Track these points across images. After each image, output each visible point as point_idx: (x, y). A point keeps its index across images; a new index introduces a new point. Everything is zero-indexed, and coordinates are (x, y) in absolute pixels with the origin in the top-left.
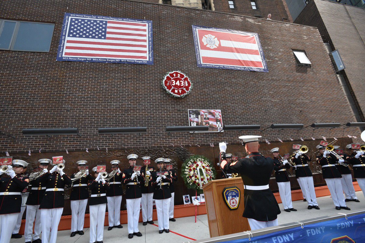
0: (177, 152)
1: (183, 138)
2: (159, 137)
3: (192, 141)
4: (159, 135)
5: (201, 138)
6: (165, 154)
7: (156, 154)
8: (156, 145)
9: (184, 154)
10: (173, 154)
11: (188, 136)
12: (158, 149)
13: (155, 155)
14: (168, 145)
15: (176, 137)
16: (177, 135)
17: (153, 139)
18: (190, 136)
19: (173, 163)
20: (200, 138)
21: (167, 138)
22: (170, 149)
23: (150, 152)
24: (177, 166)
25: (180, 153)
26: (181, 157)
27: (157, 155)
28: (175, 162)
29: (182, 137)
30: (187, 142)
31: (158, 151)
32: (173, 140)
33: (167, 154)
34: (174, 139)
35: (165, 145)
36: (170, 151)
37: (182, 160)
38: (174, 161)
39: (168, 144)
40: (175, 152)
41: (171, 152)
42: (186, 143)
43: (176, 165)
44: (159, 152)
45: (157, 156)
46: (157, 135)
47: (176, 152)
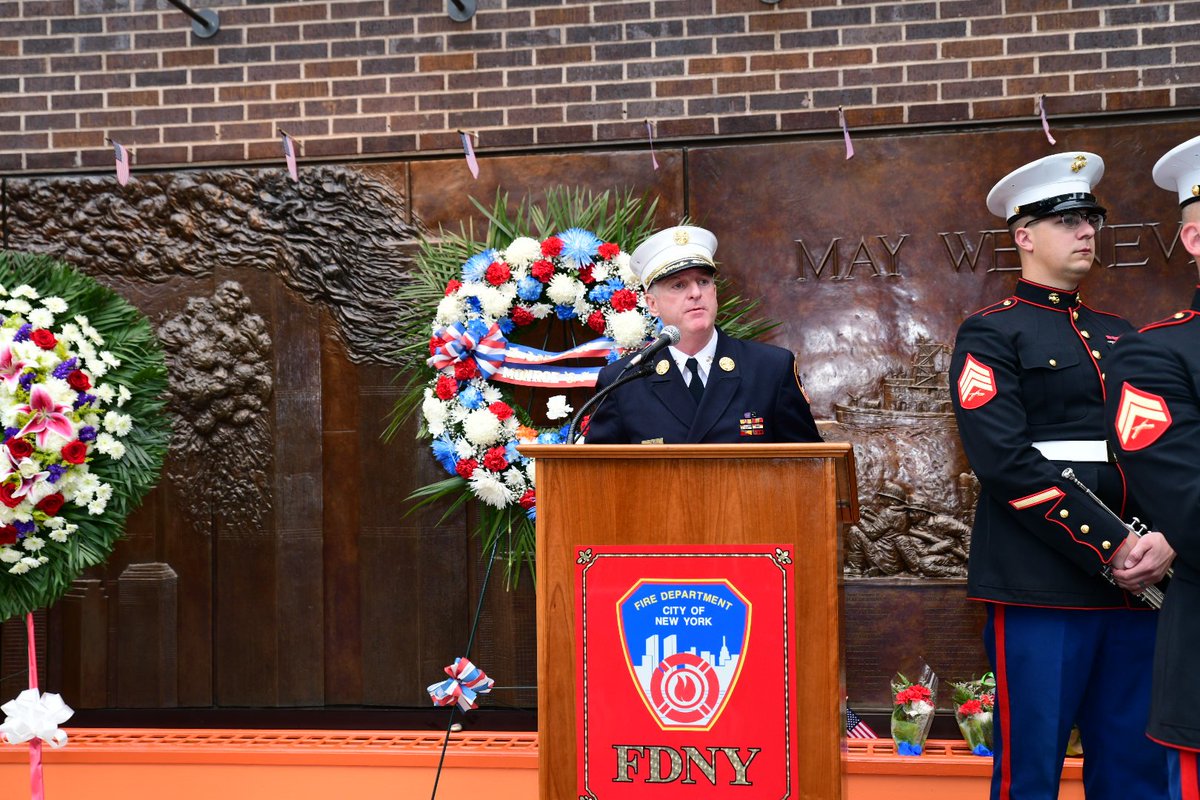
0: (276, 219)
1: (351, 68)
2: (113, 62)
3: (440, 102)
4: (105, 44)
5: (543, 57)
6: (161, 235)
7: (81, 228)
8: (74, 140)
9: (350, 235)
10: (244, 232)
11: (404, 45)
12: (95, 180)
13: (71, 243)
14: (190, 145)
15: (282, 53)
16: (293, 32)
17: (53, 83)
18: (430, 44)
19: (233, 321)
20: (535, 66)
21: (189, 69)
22: (214, 181)
23: (22, 215)
24: (265, 355)
25: (302, 228)
26: (314, 266)
27: (85, 239)
28: (248, 310)
29: (339, 50)
30: (391, 104)
31: (89, 206)
32: (251, 93)
33: (177, 231)
34: (255, 74)
35: (161, 144)
36: (208, 205)
37: (326, 296)
38: (246, 300)
39: (192, 134)
40: (255, 214)
41: (221, 211)
42: (380, 124)
43: (253, 340)
44: (104, 209)
45: (87, 249)
46: (87, 44)
47: (269, 211)
